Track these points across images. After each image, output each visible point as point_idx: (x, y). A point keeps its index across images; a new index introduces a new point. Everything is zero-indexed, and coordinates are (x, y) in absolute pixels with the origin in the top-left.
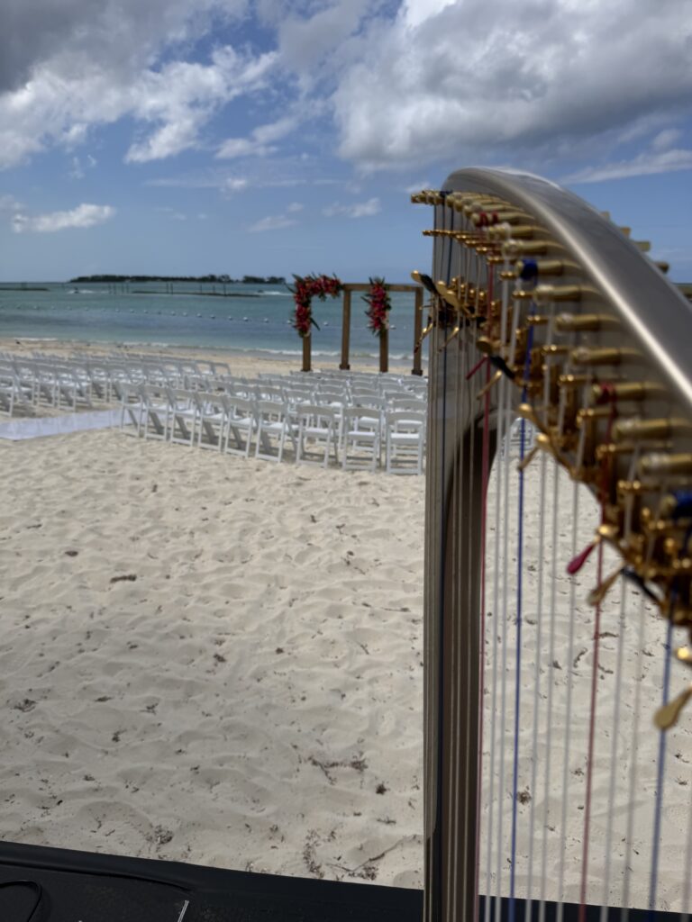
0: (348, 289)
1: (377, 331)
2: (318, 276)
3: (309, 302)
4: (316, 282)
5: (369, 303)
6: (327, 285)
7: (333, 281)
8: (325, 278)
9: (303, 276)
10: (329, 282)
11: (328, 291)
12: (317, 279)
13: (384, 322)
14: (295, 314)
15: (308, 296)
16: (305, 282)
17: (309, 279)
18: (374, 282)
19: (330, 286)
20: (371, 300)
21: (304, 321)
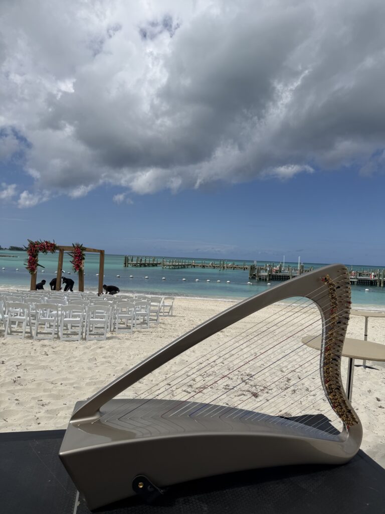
0: (62, 250)
1: (78, 271)
2: (43, 241)
3: (37, 255)
4: (42, 244)
5: (72, 256)
6: (48, 246)
7: (52, 244)
8: (47, 242)
9: (34, 241)
10: (49, 245)
11: (48, 249)
12: (42, 243)
13: (81, 266)
14: (27, 261)
15: (37, 251)
16: (35, 244)
17: (37, 243)
18: (75, 246)
19: (50, 247)
20: (73, 255)
21: (33, 265)
